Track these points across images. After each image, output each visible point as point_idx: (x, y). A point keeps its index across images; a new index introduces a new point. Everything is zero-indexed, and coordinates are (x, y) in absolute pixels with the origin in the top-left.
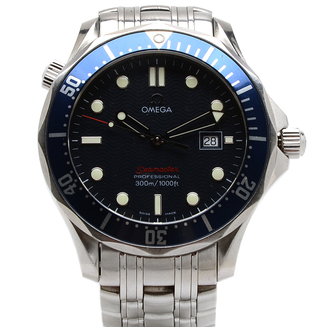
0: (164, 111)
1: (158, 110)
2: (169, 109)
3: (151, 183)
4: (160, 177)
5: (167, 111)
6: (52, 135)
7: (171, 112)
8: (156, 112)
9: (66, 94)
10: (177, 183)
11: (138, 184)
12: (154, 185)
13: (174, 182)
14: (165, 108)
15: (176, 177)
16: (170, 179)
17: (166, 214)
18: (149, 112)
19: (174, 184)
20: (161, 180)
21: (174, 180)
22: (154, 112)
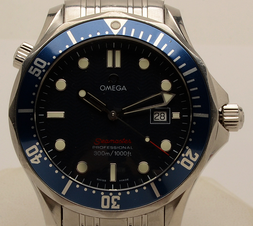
0: (120, 89)
1: (115, 88)
2: (124, 87)
3: (107, 153)
4: (115, 148)
5: (123, 89)
6: (21, 111)
7: (126, 90)
8: (113, 90)
9: (33, 74)
10: (130, 153)
11: (96, 154)
12: (110, 155)
13: (127, 153)
14: (120, 87)
15: (129, 148)
16: (124, 150)
17: (120, 180)
18: (106, 90)
19: (127, 154)
20: (116, 150)
21: (127, 150)
22: (111, 90)
